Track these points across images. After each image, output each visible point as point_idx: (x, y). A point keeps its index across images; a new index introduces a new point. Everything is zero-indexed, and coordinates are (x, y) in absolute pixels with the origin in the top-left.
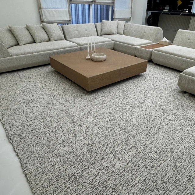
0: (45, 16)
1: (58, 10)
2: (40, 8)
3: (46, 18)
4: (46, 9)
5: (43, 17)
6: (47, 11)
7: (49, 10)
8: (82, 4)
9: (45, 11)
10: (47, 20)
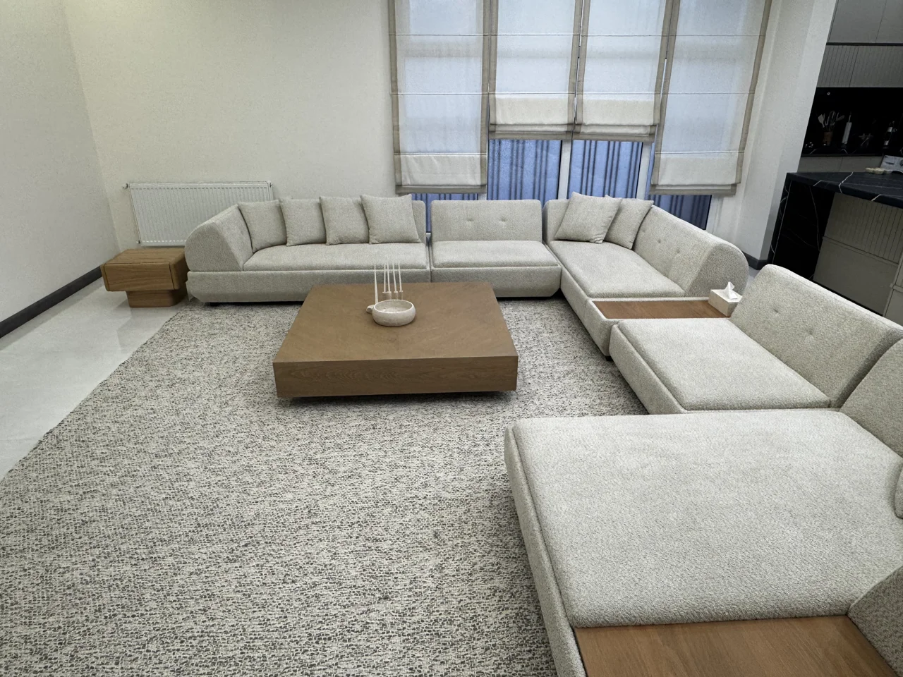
0: (409, 172)
1: (448, 157)
2: (397, 151)
3: (411, 177)
4: (412, 153)
5: (403, 173)
6: (415, 158)
7: (420, 158)
8: (537, 141)
9: (409, 160)
10: (413, 183)
